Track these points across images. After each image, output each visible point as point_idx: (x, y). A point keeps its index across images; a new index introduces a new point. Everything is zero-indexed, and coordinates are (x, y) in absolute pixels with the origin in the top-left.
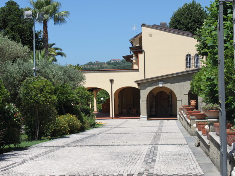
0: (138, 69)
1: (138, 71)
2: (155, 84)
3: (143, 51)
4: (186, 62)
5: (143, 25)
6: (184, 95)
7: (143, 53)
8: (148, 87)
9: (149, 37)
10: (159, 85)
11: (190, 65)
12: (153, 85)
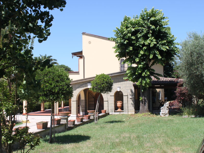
0: (79, 72)
1: (79, 74)
2: (84, 85)
3: (83, 57)
4: (120, 66)
5: (84, 33)
6: (110, 96)
7: (83, 58)
8: (78, 88)
9: (88, 44)
10: (87, 86)
11: (124, 69)
12: (82, 86)
